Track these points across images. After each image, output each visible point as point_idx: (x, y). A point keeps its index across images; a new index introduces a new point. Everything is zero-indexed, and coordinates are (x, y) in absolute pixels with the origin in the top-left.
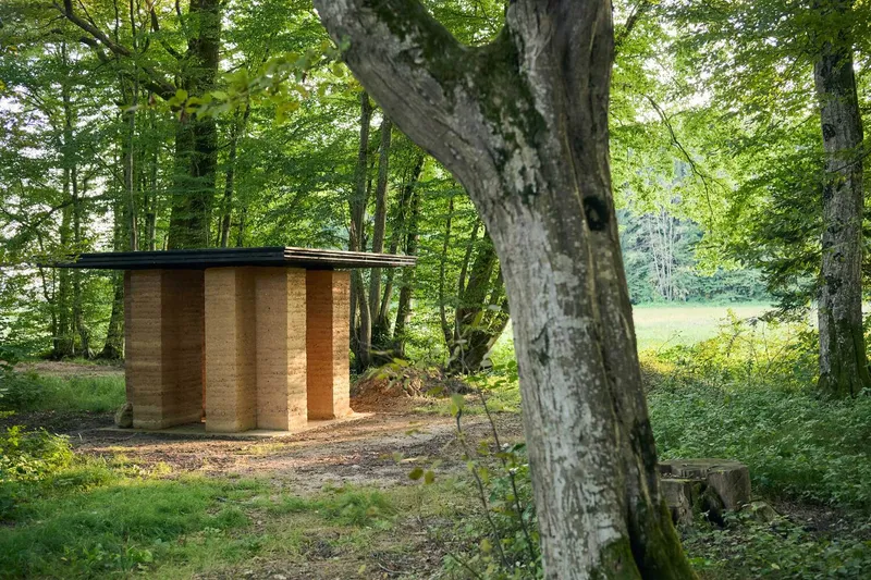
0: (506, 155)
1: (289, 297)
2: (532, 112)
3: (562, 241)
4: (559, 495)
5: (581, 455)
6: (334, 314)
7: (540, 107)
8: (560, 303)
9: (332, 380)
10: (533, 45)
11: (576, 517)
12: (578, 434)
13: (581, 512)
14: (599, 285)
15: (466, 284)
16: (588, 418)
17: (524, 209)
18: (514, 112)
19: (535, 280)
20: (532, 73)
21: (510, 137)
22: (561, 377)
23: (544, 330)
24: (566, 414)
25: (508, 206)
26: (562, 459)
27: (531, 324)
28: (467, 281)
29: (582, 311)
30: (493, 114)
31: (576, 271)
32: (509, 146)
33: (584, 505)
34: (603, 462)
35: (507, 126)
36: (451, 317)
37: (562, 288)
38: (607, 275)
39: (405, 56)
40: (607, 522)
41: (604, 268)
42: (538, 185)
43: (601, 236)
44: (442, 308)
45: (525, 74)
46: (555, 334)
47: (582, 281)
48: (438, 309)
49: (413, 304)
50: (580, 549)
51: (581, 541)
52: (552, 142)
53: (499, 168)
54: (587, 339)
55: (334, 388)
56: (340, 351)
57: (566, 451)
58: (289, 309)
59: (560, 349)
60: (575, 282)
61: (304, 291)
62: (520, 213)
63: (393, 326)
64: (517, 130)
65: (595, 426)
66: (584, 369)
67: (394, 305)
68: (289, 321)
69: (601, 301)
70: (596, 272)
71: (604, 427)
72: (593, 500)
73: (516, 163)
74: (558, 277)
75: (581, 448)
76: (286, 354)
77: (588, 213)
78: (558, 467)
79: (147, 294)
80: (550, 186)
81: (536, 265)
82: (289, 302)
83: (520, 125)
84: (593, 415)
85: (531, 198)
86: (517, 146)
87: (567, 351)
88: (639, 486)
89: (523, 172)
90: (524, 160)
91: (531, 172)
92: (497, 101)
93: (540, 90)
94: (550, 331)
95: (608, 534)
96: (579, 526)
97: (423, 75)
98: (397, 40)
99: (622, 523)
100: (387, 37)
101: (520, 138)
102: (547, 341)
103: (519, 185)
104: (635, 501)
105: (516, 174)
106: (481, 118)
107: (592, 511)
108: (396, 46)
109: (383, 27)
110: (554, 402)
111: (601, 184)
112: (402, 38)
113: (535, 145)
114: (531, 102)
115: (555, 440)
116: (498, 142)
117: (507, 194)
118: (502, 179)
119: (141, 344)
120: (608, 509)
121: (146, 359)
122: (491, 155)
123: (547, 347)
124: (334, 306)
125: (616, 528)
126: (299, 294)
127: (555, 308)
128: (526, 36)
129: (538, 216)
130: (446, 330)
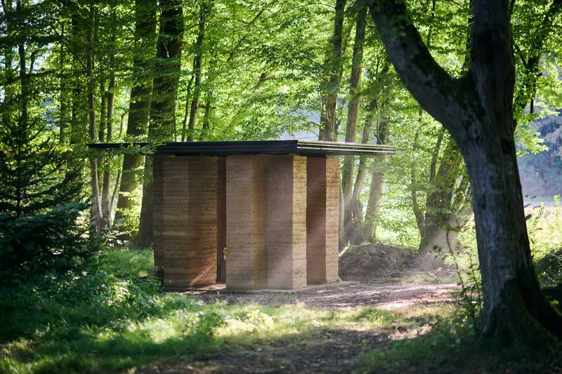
0: (469, 124)
1: (294, 180)
2: (480, 107)
3: (492, 159)
4: (489, 261)
5: (498, 246)
6: (327, 195)
7: (483, 105)
8: (490, 184)
9: (325, 250)
10: (481, 79)
11: (496, 270)
12: (497, 237)
13: (498, 268)
14: (507, 176)
15: (437, 170)
16: (501, 231)
17: (476, 145)
18: (472, 106)
19: (481, 175)
20: (480, 91)
21: (470, 116)
22: (491, 214)
23: (484, 195)
24: (492, 229)
25: (470, 143)
26: (491, 247)
27: (479, 192)
28: (438, 166)
29: (500, 187)
30: (464, 107)
31: (497, 171)
32: (471, 120)
33: (499, 265)
34: (507, 248)
35: (470, 111)
36: (422, 200)
37: (491, 178)
38: (511, 173)
39: (429, 84)
40: (508, 272)
41: (509, 170)
42: (482, 136)
43: (509, 157)
44: (414, 193)
45: (477, 91)
46: (488, 196)
47: (500, 175)
48: (410, 194)
49: (384, 188)
50: (497, 283)
51: (497, 280)
52: (488, 119)
53: (467, 129)
54: (501, 199)
55: (327, 257)
56: (332, 227)
57: (492, 244)
58: (294, 190)
59: (491, 203)
60: (497, 175)
61: (305, 176)
62: (475, 147)
63: (365, 209)
64: (474, 114)
65: (504, 234)
66: (500, 210)
67: (365, 189)
68: (294, 200)
69: (507, 183)
70: (506, 171)
71: (508, 234)
72: (502, 264)
73: (473, 127)
74: (490, 174)
75: (498, 243)
76: (292, 226)
77: (503, 148)
78: (488, 250)
79: (177, 177)
80: (487, 136)
81: (481, 168)
82: (295, 184)
83: (475, 111)
84: (503, 230)
85: (479, 141)
86: (474, 120)
87: (493, 203)
88: (522, 258)
89: (476, 131)
90: (476, 125)
91: (479, 131)
92: (466, 102)
93: (483, 97)
94: (486, 195)
95: (508, 277)
96: (497, 274)
97: (436, 91)
98: (425, 77)
99: (514, 273)
100: (421, 75)
101: (475, 117)
102: (485, 200)
103: (474, 136)
104: (520, 265)
105: (473, 131)
106: (459, 108)
107: (502, 267)
108: (425, 79)
109: (419, 72)
110: (488, 225)
111: (508, 135)
112: (427, 76)
113: (481, 120)
114: (479, 102)
115: (488, 240)
116: (466, 118)
117: (470, 138)
118: (467, 133)
119: (171, 217)
120: (508, 267)
121: (176, 230)
122: (463, 123)
123: (485, 202)
124: (327, 188)
125: (512, 274)
126: (302, 178)
127: (488, 186)
128: (477, 76)
129: (482, 148)
130: (418, 214)
